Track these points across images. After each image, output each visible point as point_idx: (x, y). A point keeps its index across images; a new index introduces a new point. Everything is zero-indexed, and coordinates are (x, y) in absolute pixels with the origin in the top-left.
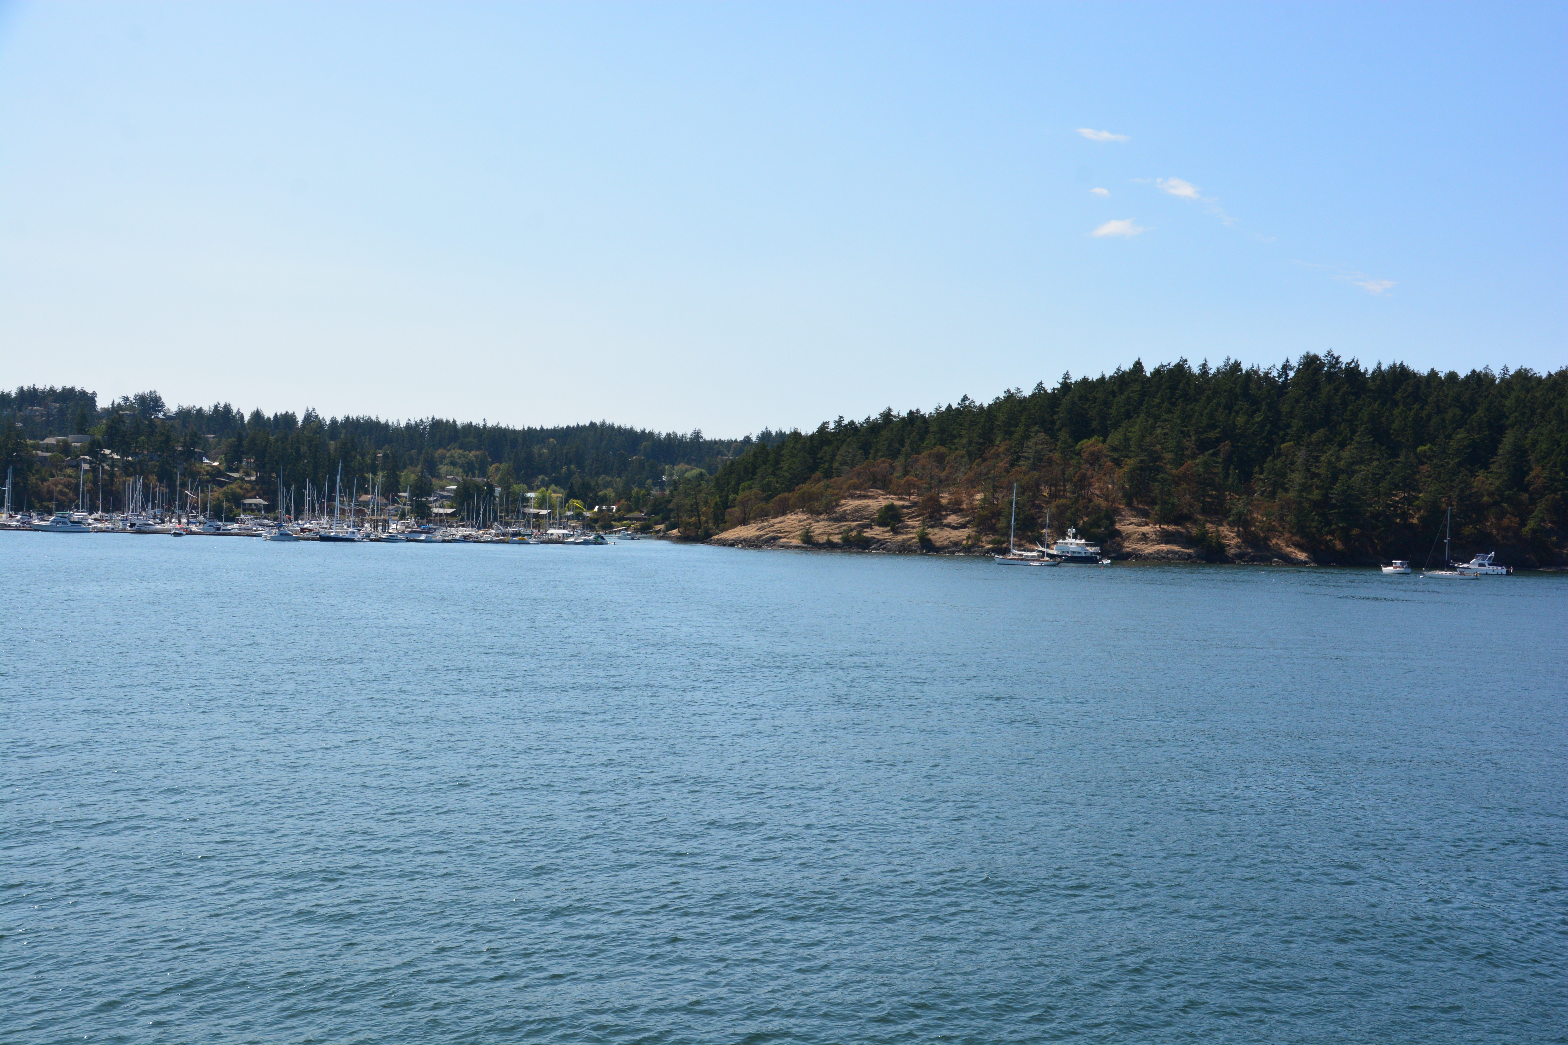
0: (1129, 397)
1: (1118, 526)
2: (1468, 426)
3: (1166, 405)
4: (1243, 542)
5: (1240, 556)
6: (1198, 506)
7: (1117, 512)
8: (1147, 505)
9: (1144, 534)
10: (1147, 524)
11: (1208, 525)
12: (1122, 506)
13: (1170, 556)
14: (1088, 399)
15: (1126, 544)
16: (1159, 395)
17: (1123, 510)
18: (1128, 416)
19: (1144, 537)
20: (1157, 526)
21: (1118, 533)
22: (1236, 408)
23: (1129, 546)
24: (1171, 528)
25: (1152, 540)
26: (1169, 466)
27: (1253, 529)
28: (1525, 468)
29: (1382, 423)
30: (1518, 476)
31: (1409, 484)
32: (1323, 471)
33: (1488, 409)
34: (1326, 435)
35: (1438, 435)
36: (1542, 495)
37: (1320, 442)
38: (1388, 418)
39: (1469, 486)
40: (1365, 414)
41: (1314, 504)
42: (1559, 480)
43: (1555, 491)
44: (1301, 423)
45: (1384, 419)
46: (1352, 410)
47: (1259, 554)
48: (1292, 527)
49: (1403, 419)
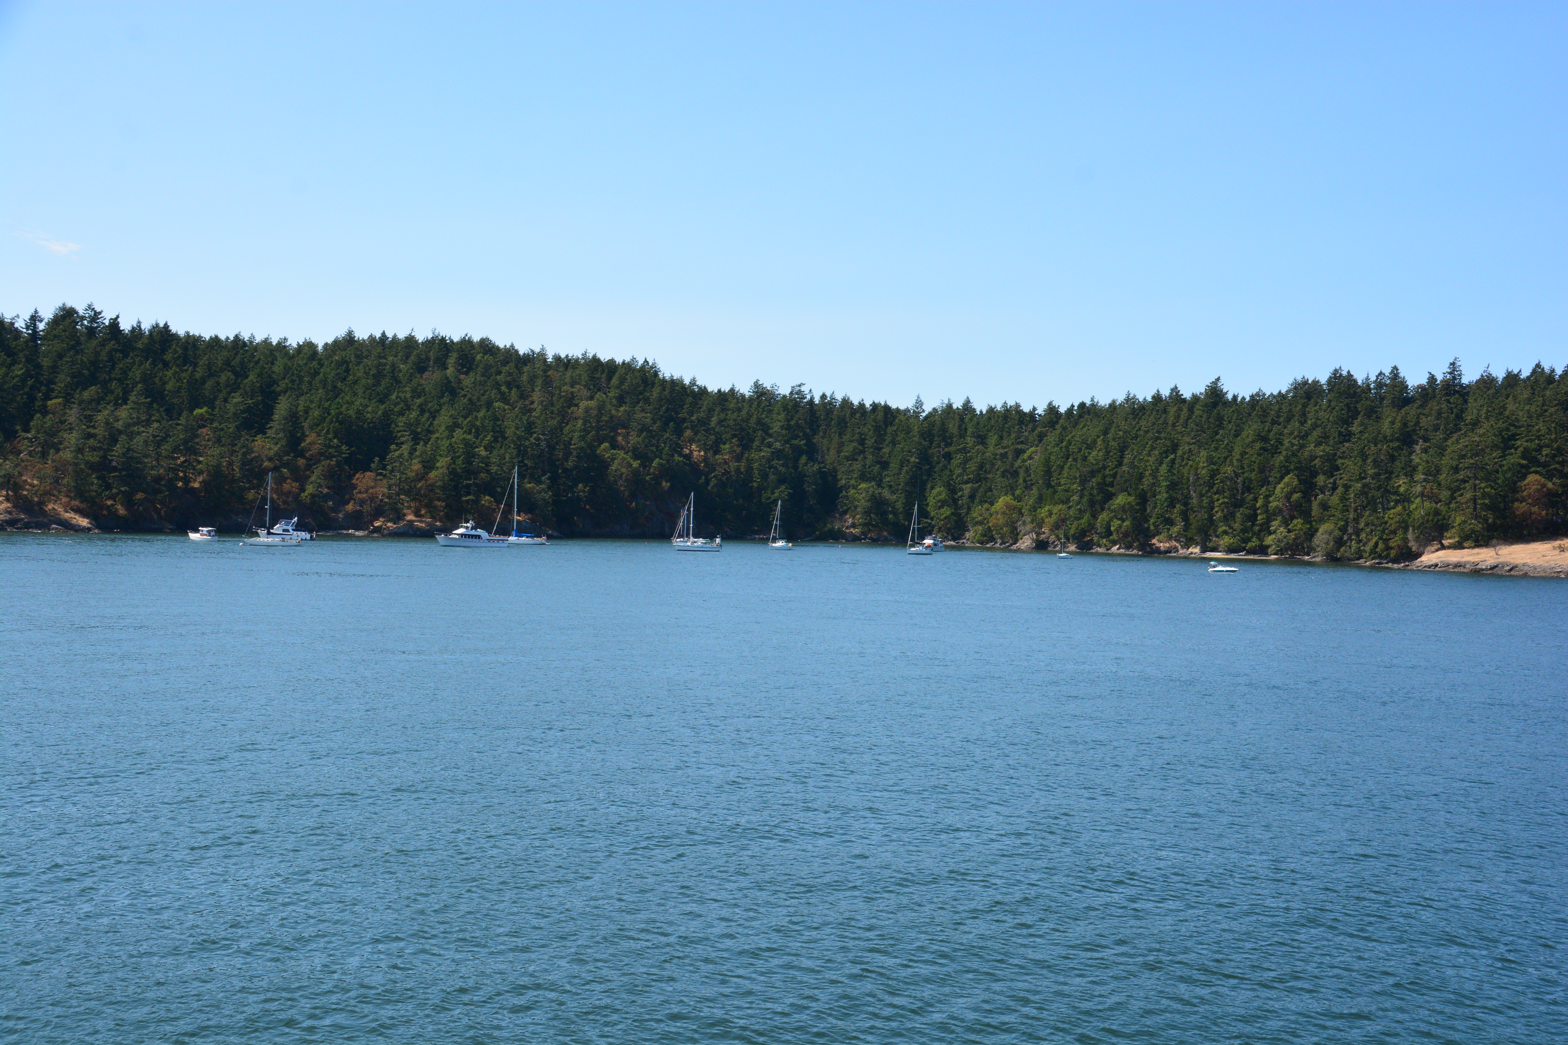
2: (241, 391)
4: (13, 507)
5: (11, 523)
27: (25, 493)
28: (299, 435)
29: (155, 384)
30: (294, 442)
31: (190, 448)
32: (100, 431)
33: (260, 375)
34: (98, 393)
35: (215, 398)
36: (319, 461)
37: (93, 400)
38: (161, 379)
39: (250, 451)
40: (136, 373)
41: (91, 466)
42: (333, 447)
43: (330, 457)
44: (69, 379)
45: (157, 380)
46: (121, 369)
47: (34, 520)
48: (70, 491)
49: (177, 381)
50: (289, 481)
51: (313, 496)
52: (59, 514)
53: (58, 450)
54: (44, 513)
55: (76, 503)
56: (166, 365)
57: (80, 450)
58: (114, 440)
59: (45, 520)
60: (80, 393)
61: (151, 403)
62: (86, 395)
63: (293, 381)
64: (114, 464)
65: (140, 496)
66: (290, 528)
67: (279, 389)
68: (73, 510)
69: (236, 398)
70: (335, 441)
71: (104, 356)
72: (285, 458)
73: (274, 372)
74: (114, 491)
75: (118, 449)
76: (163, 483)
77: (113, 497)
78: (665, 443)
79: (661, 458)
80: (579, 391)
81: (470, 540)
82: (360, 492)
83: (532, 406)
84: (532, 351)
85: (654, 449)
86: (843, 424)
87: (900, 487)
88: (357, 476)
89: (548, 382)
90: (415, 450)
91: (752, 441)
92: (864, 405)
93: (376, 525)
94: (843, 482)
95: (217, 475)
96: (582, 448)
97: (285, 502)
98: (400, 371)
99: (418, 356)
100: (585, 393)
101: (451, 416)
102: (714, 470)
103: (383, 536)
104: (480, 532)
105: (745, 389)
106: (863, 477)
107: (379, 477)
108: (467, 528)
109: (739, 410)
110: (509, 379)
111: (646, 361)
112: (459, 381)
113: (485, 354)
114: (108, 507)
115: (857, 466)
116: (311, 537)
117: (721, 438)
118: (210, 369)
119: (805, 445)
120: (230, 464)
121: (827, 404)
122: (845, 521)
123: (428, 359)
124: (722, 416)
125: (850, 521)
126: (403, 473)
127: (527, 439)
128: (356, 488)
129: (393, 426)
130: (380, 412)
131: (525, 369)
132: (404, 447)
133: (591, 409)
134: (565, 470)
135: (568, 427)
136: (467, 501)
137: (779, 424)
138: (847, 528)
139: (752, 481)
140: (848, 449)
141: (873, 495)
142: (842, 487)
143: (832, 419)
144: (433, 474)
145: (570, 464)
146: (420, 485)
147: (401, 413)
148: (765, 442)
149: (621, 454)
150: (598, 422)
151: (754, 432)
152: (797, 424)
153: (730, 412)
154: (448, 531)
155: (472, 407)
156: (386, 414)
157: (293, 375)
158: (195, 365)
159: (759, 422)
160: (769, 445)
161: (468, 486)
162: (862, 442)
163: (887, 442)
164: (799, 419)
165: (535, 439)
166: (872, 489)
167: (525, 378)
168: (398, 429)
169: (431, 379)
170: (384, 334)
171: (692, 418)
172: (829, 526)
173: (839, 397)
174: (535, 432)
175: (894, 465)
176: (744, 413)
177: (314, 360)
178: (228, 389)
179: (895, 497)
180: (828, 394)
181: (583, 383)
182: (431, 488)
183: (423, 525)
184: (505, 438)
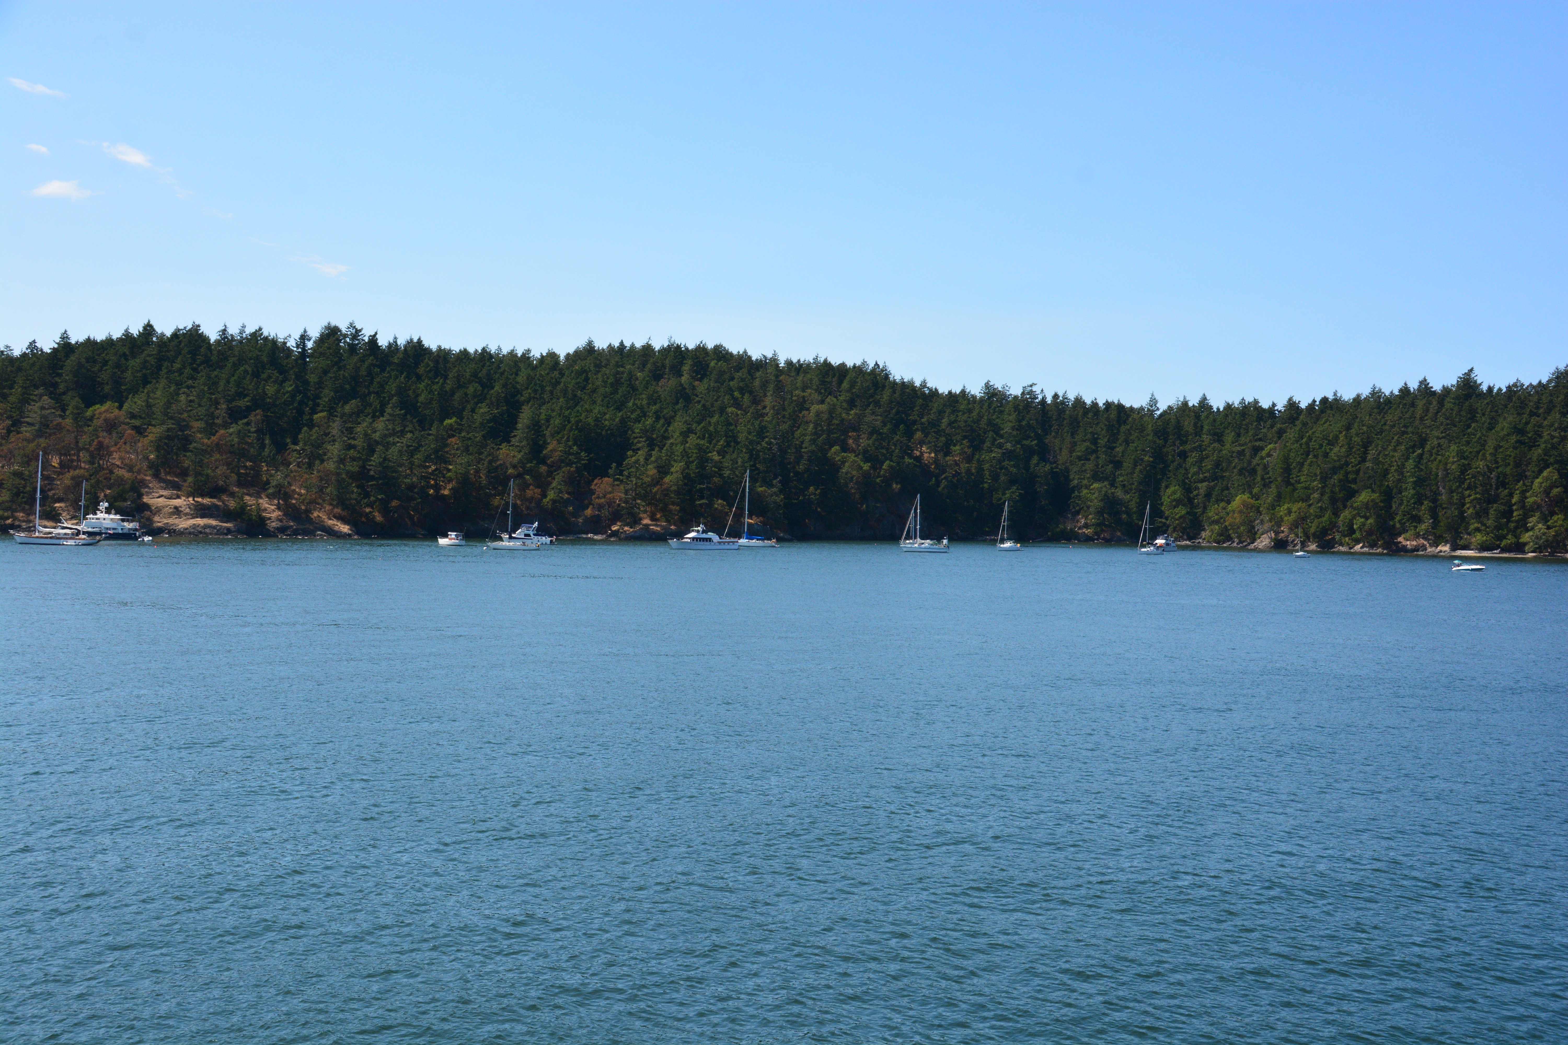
0: (146, 361)
1: (146, 499)
2: (487, 401)
3: (188, 371)
4: (284, 515)
5: (282, 530)
6: (234, 477)
7: (143, 483)
8: (176, 476)
9: (176, 508)
10: (178, 497)
11: (247, 498)
12: (148, 478)
13: (208, 530)
14: (95, 362)
15: (156, 518)
16: (179, 359)
17: (150, 482)
18: (145, 381)
19: (177, 511)
20: (191, 499)
21: (147, 507)
22: (264, 376)
23: (159, 521)
24: (206, 501)
25: (186, 514)
26: (199, 435)
27: (294, 501)
28: (541, 442)
29: (409, 396)
30: (536, 449)
31: (440, 456)
32: (359, 442)
33: (505, 386)
34: (358, 407)
35: (463, 409)
36: (559, 468)
37: (353, 413)
38: (414, 391)
39: (495, 459)
40: (392, 387)
41: (351, 475)
42: (573, 454)
43: (570, 464)
44: (332, 394)
45: (410, 392)
46: (378, 383)
47: (302, 527)
48: (332, 500)
49: (429, 393)
50: (531, 487)
51: (554, 501)
52: (323, 521)
53: (322, 461)
54: (310, 520)
55: (338, 511)
56: (419, 378)
57: (342, 461)
58: (371, 449)
59: (311, 527)
60: (342, 406)
61: (405, 415)
62: (347, 409)
63: (535, 391)
64: (372, 473)
65: (395, 503)
66: (531, 533)
67: (522, 399)
68: (335, 517)
69: (483, 409)
70: (575, 448)
71: (363, 372)
72: (528, 465)
73: (518, 383)
74: (372, 499)
75: (376, 458)
76: (416, 490)
77: (370, 505)
78: (895, 445)
79: (891, 461)
80: (810, 395)
81: (702, 543)
82: (598, 498)
83: (764, 411)
84: (764, 356)
85: (884, 451)
86: (1075, 424)
87: (1134, 487)
88: (596, 481)
89: (779, 388)
90: (651, 456)
91: (983, 442)
92: (1097, 404)
93: (614, 529)
94: (1076, 482)
95: (465, 483)
96: (813, 452)
97: (528, 508)
98: (637, 379)
99: (654, 363)
100: (816, 396)
101: (686, 422)
102: (944, 472)
103: (620, 540)
104: (710, 535)
105: (976, 390)
106: (1096, 477)
107: (616, 483)
108: (698, 531)
109: (970, 411)
110: (741, 384)
111: (877, 364)
112: (694, 388)
113: (719, 360)
114: (367, 514)
115: (1089, 466)
116: (551, 541)
117: (952, 440)
118: (459, 381)
119: (1036, 445)
120: (477, 471)
121: (1059, 404)
122: (1078, 521)
123: (664, 366)
124: (953, 417)
125: (1083, 521)
126: (639, 478)
127: (758, 443)
128: (594, 494)
129: (630, 432)
130: (617, 420)
131: (758, 374)
132: (640, 452)
133: (822, 412)
134: (797, 474)
135: (799, 431)
136: (701, 505)
137: (1010, 424)
138: (1080, 528)
139: (983, 482)
140: (1081, 448)
141: (1105, 495)
142: (1074, 487)
143: (1064, 419)
144: (667, 479)
145: (801, 467)
146: (655, 489)
147: (638, 420)
148: (996, 443)
149: (852, 457)
150: (829, 425)
151: (985, 433)
152: (1029, 425)
153: (960, 413)
154: (680, 535)
155: (706, 413)
156: (623, 421)
157: (535, 385)
158: (446, 377)
159: (990, 423)
160: (1000, 446)
161: (701, 490)
162: (1094, 441)
163: (1120, 441)
164: (1031, 419)
165: (767, 443)
166: (1104, 489)
167: (757, 383)
168: (634, 435)
169: (667, 385)
170: (622, 343)
171: (923, 420)
172: (1061, 526)
173: (1072, 396)
174: (767, 437)
175: (1127, 465)
176: (974, 414)
177: (555, 370)
178: (476, 400)
179: (1128, 496)
180: (1061, 394)
181: (814, 387)
182: (666, 492)
183: (659, 529)
184: (737, 443)
